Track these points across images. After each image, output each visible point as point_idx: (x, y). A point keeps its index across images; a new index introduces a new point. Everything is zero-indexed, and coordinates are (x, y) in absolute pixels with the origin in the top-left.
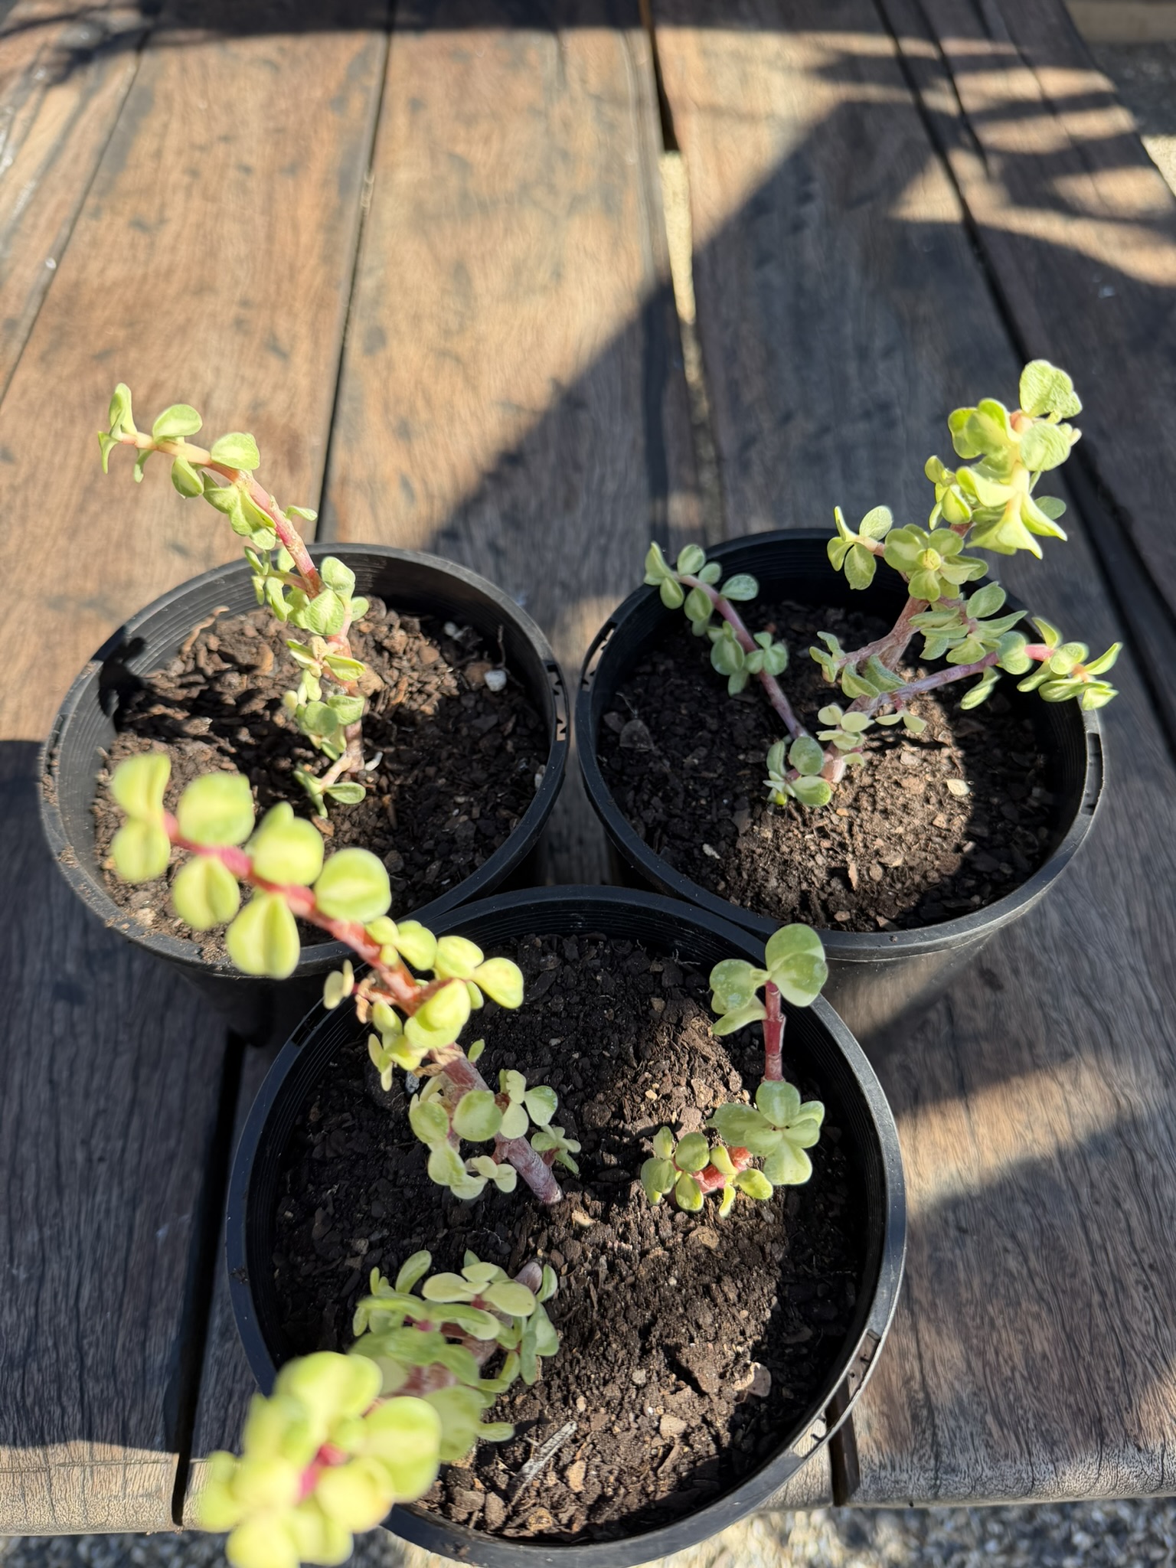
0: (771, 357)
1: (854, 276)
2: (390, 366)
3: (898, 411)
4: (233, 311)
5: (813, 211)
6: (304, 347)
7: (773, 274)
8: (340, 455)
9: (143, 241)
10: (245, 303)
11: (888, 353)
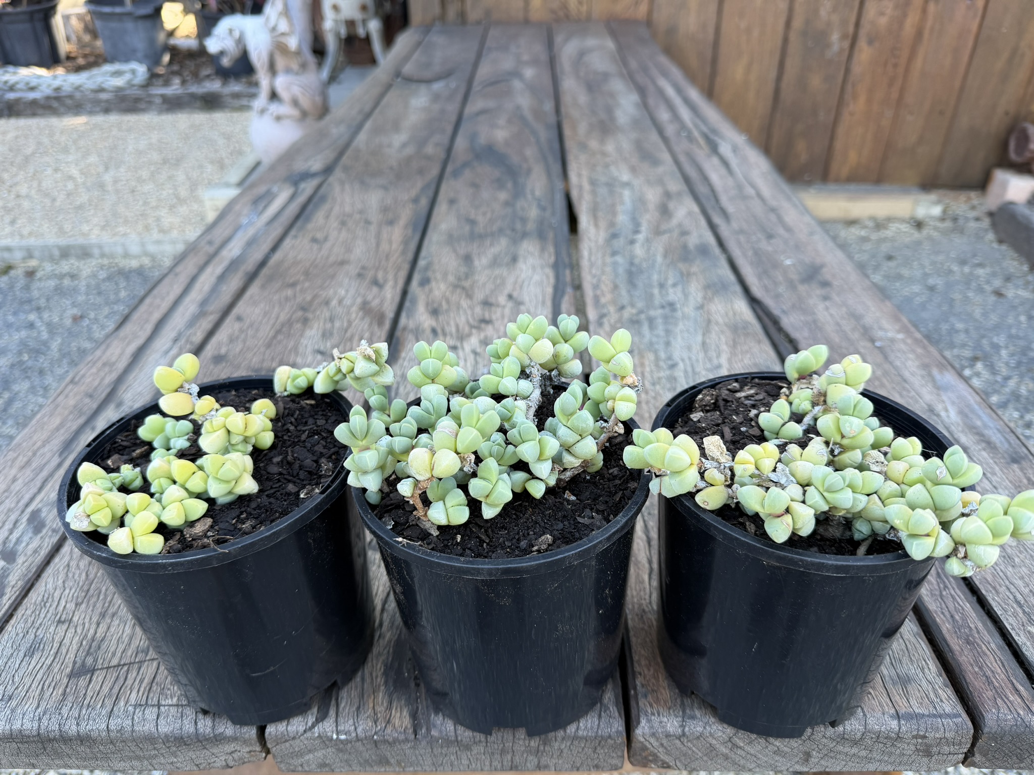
0: (616, 287)
1: (659, 259)
2: (431, 291)
3: (678, 306)
4: (357, 271)
5: (641, 237)
6: (390, 283)
7: (619, 259)
8: (403, 321)
9: (315, 247)
10: (363, 268)
11: (674, 285)
